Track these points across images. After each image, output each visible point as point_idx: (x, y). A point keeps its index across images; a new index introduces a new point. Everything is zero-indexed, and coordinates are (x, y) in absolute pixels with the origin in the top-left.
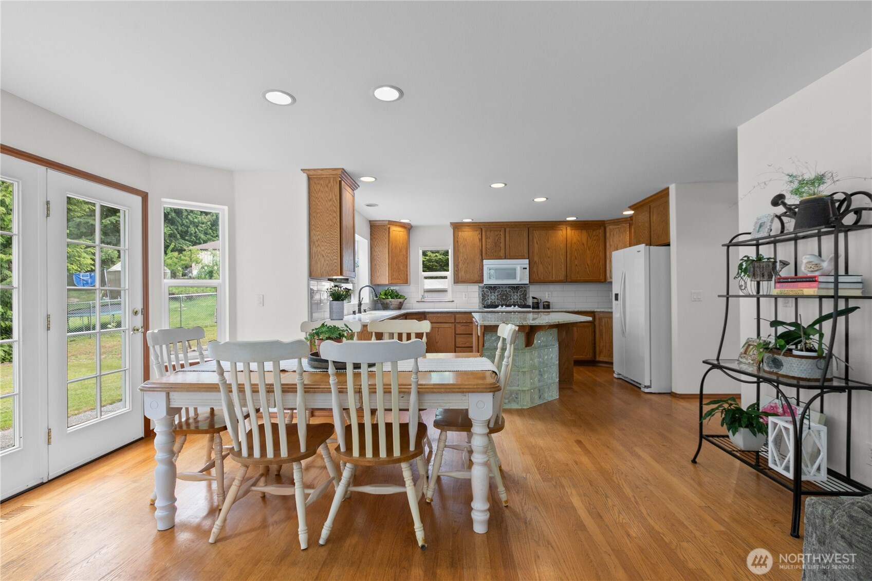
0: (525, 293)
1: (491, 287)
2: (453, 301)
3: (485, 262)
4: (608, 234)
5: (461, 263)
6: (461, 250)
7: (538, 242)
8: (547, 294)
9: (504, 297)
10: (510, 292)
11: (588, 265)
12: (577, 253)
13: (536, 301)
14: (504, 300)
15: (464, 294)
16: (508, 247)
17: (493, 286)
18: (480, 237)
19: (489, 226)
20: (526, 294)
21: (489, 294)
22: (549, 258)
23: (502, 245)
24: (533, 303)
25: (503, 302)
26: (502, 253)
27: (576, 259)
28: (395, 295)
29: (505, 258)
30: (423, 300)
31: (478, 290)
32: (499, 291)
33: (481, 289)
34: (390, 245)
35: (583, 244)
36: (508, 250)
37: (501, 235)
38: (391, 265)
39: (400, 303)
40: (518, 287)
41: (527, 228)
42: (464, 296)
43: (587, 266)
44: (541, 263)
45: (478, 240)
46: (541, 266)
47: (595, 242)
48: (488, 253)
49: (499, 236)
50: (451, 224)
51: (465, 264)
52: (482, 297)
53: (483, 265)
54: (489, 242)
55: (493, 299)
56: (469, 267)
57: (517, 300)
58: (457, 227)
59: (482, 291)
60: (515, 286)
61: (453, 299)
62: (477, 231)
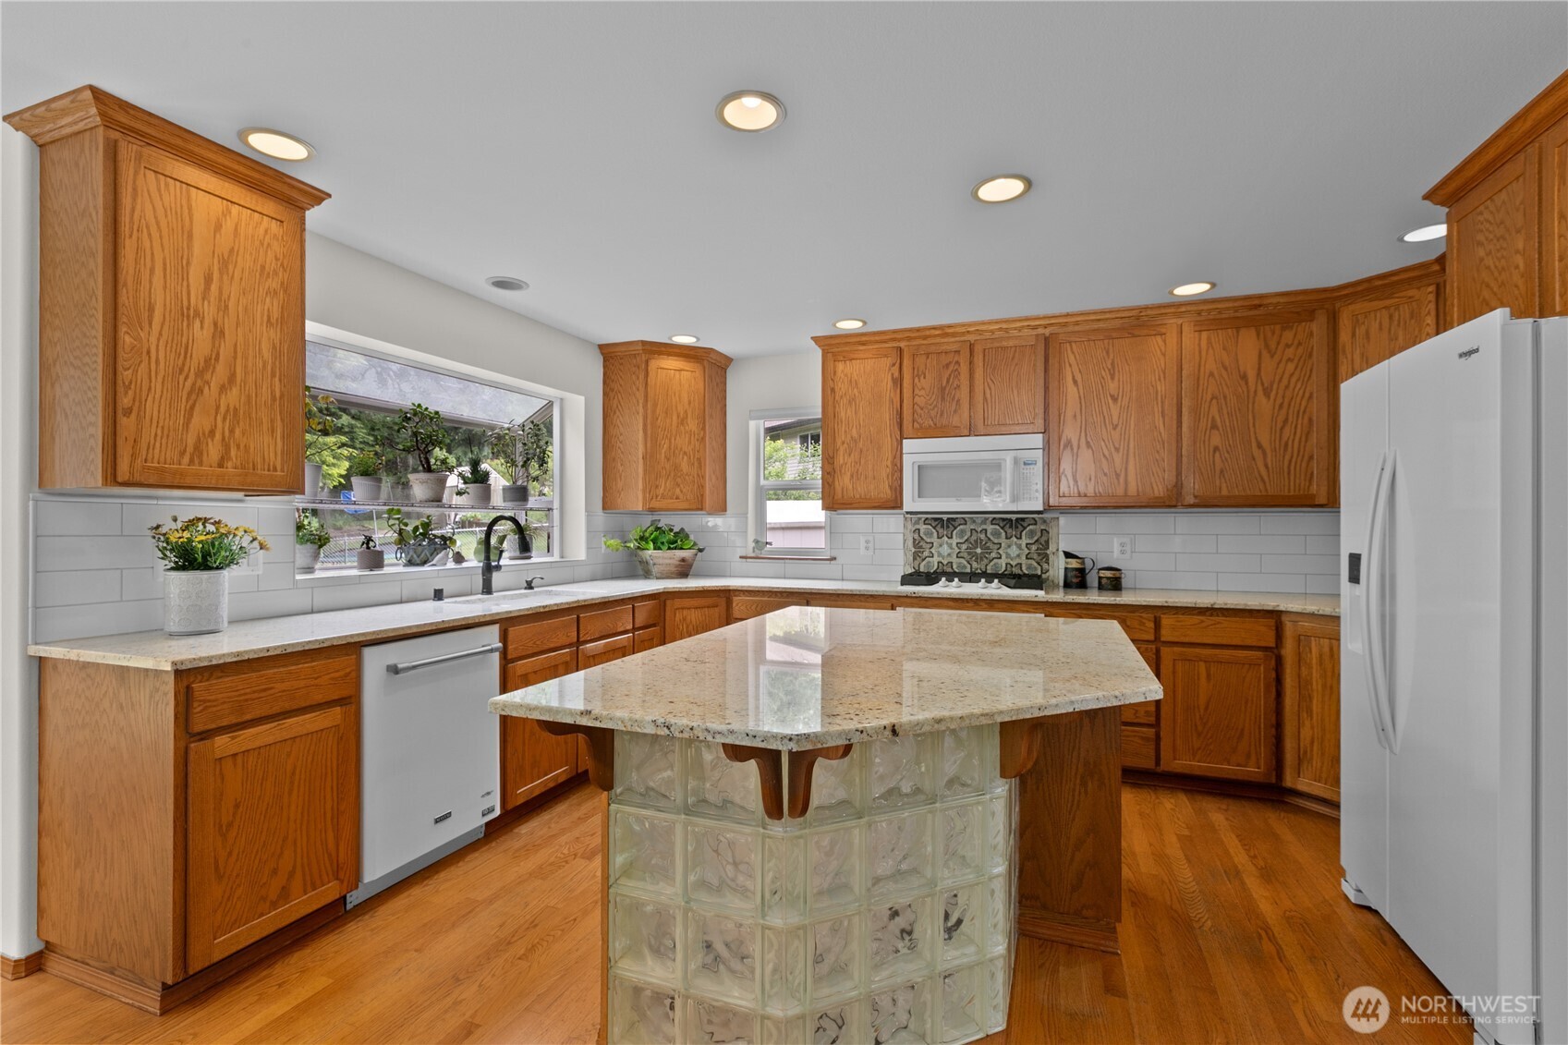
0: (1044, 538)
1: (941, 519)
2: (834, 559)
3: (908, 445)
4: (1344, 337)
5: (841, 452)
6: (843, 414)
7: (1079, 378)
8: (1116, 542)
9: (979, 551)
10: (997, 534)
11: (1260, 446)
12: (1220, 410)
13: (1074, 564)
14: (979, 558)
15: (862, 540)
16: (981, 398)
17: (945, 517)
18: (897, 374)
19: (924, 338)
20: (1047, 542)
21: (934, 539)
22: (1115, 428)
23: (962, 393)
24: (1066, 569)
25: (975, 565)
26: (962, 418)
27: (1214, 426)
28: (677, 539)
29: (970, 434)
30: (758, 553)
31: (902, 530)
32: (962, 533)
33: (910, 526)
34: (649, 405)
35: (1244, 377)
36: (981, 408)
37: (957, 363)
38: (650, 459)
39: (683, 560)
40: (1023, 519)
41: (1042, 337)
42: (863, 544)
43: (1257, 453)
44: (1088, 443)
45: (890, 383)
46: (1086, 455)
47: (1291, 367)
48: (920, 420)
49: (951, 368)
50: (816, 339)
51: (852, 455)
52: (913, 550)
53: (901, 454)
54: (923, 388)
55: (946, 554)
56: (863, 461)
57: (1018, 561)
58: (834, 348)
59: (914, 531)
60: (1014, 517)
61: (833, 555)
62: (886, 356)
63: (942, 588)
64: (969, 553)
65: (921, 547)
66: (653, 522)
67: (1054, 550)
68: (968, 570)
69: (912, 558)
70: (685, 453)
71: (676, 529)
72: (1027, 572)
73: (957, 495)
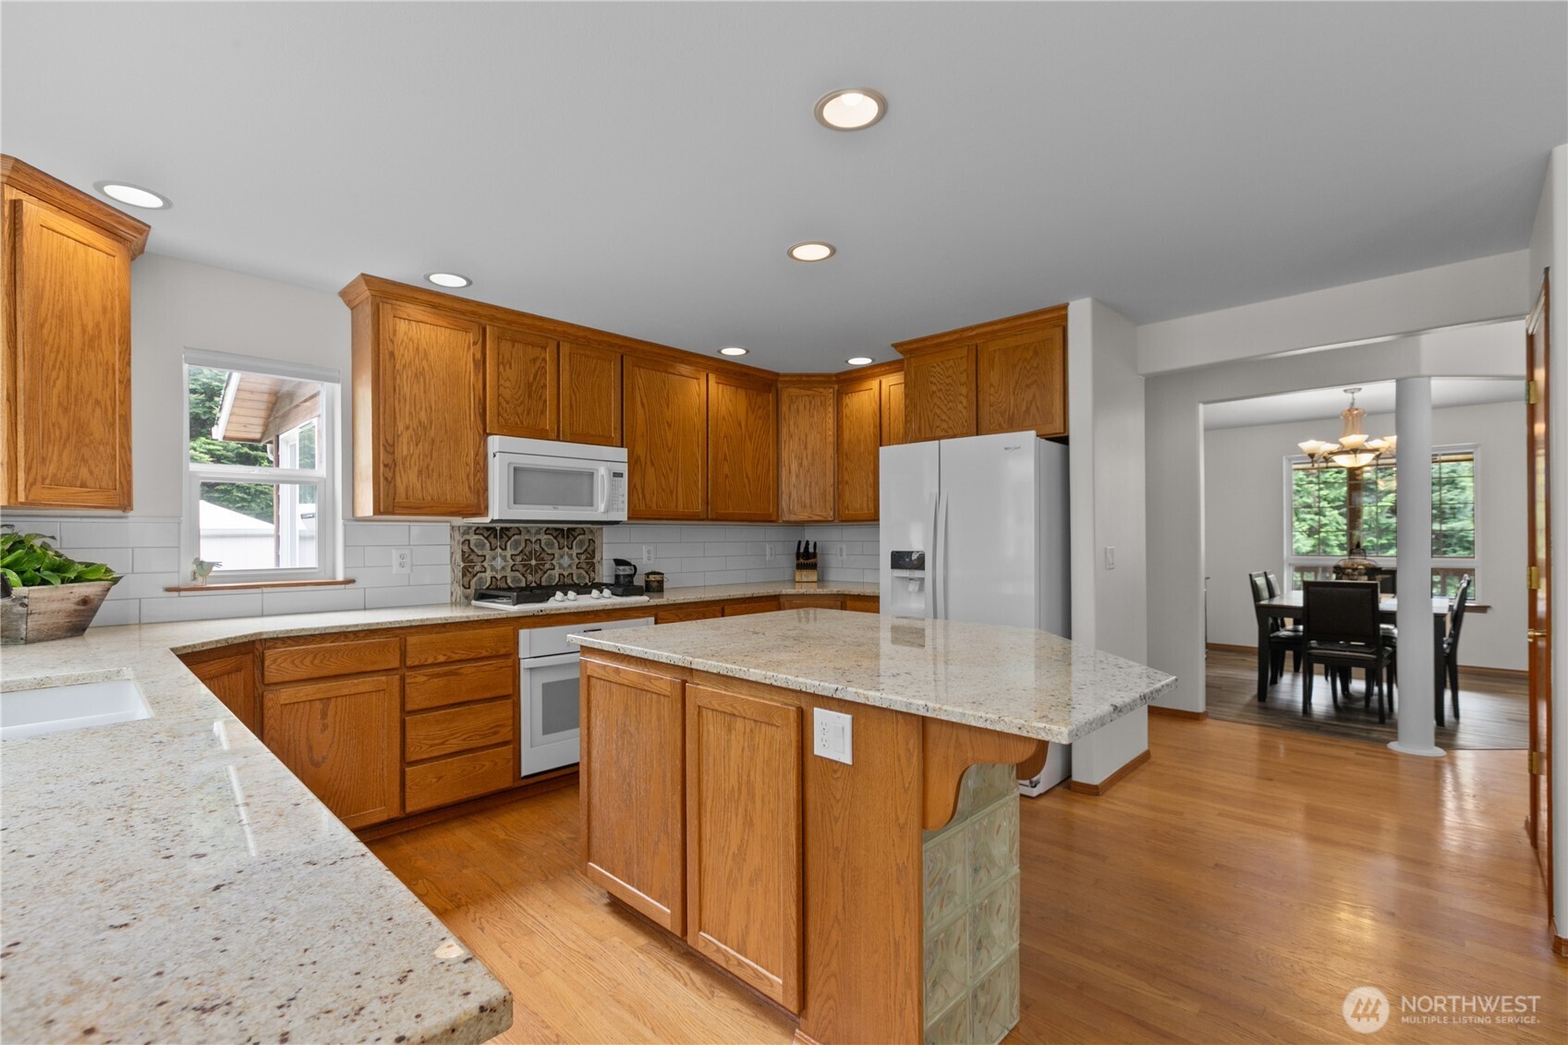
0: (591, 548)
1: (494, 528)
2: (352, 581)
3: (495, 442)
4: (784, 408)
5: (404, 439)
6: (406, 390)
7: (645, 401)
9: (533, 562)
10: (550, 545)
11: (747, 477)
12: (728, 446)
13: (623, 569)
14: (533, 571)
15: (395, 554)
16: (567, 403)
18: (479, 356)
19: (510, 323)
20: (594, 551)
21: (487, 552)
22: (670, 451)
23: (549, 394)
24: (615, 575)
25: (530, 578)
26: (549, 420)
27: (726, 460)
29: (558, 439)
30: (200, 582)
31: (448, 541)
32: (517, 543)
33: (458, 537)
35: (740, 424)
36: (567, 410)
37: (544, 360)
40: (574, 529)
41: (619, 356)
42: (396, 560)
43: (745, 480)
44: (652, 461)
45: (471, 365)
46: (650, 471)
47: (761, 422)
48: (505, 415)
49: (538, 364)
51: (420, 445)
52: (462, 565)
53: (486, 451)
54: (508, 379)
55: (499, 568)
56: (435, 455)
57: (569, 571)
59: (463, 543)
60: (565, 527)
61: (350, 576)
62: (466, 330)
63: (558, 602)
64: (524, 566)
65: (472, 561)
67: (599, 559)
68: (523, 584)
69: (460, 574)
70: (97, 402)
72: (577, 582)
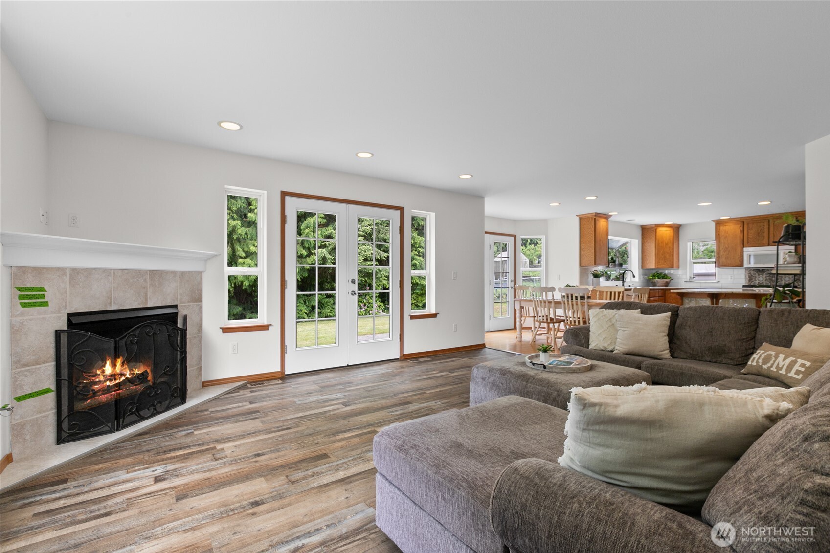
1: (759, 270)
3: (746, 249)
6: (722, 241)
14: (774, 281)
15: (729, 276)
16: (772, 235)
17: (761, 269)
18: (742, 229)
19: (752, 219)
21: (757, 276)
23: (766, 234)
25: (772, 283)
26: (766, 241)
28: (665, 276)
29: (769, 245)
30: (691, 280)
31: (744, 273)
32: (767, 274)
33: (747, 272)
34: (657, 241)
37: (764, 226)
38: (657, 255)
39: (667, 282)
45: (740, 232)
48: (750, 242)
49: (762, 227)
50: (713, 221)
51: (726, 252)
52: (748, 278)
53: (743, 252)
54: (751, 233)
55: (761, 280)
56: (730, 254)
58: (719, 223)
59: (749, 273)
61: (719, 280)
62: (738, 224)
64: (770, 280)
65: (751, 278)
66: (656, 272)
69: (748, 280)
70: (668, 253)
71: (663, 274)
73: (764, 263)
